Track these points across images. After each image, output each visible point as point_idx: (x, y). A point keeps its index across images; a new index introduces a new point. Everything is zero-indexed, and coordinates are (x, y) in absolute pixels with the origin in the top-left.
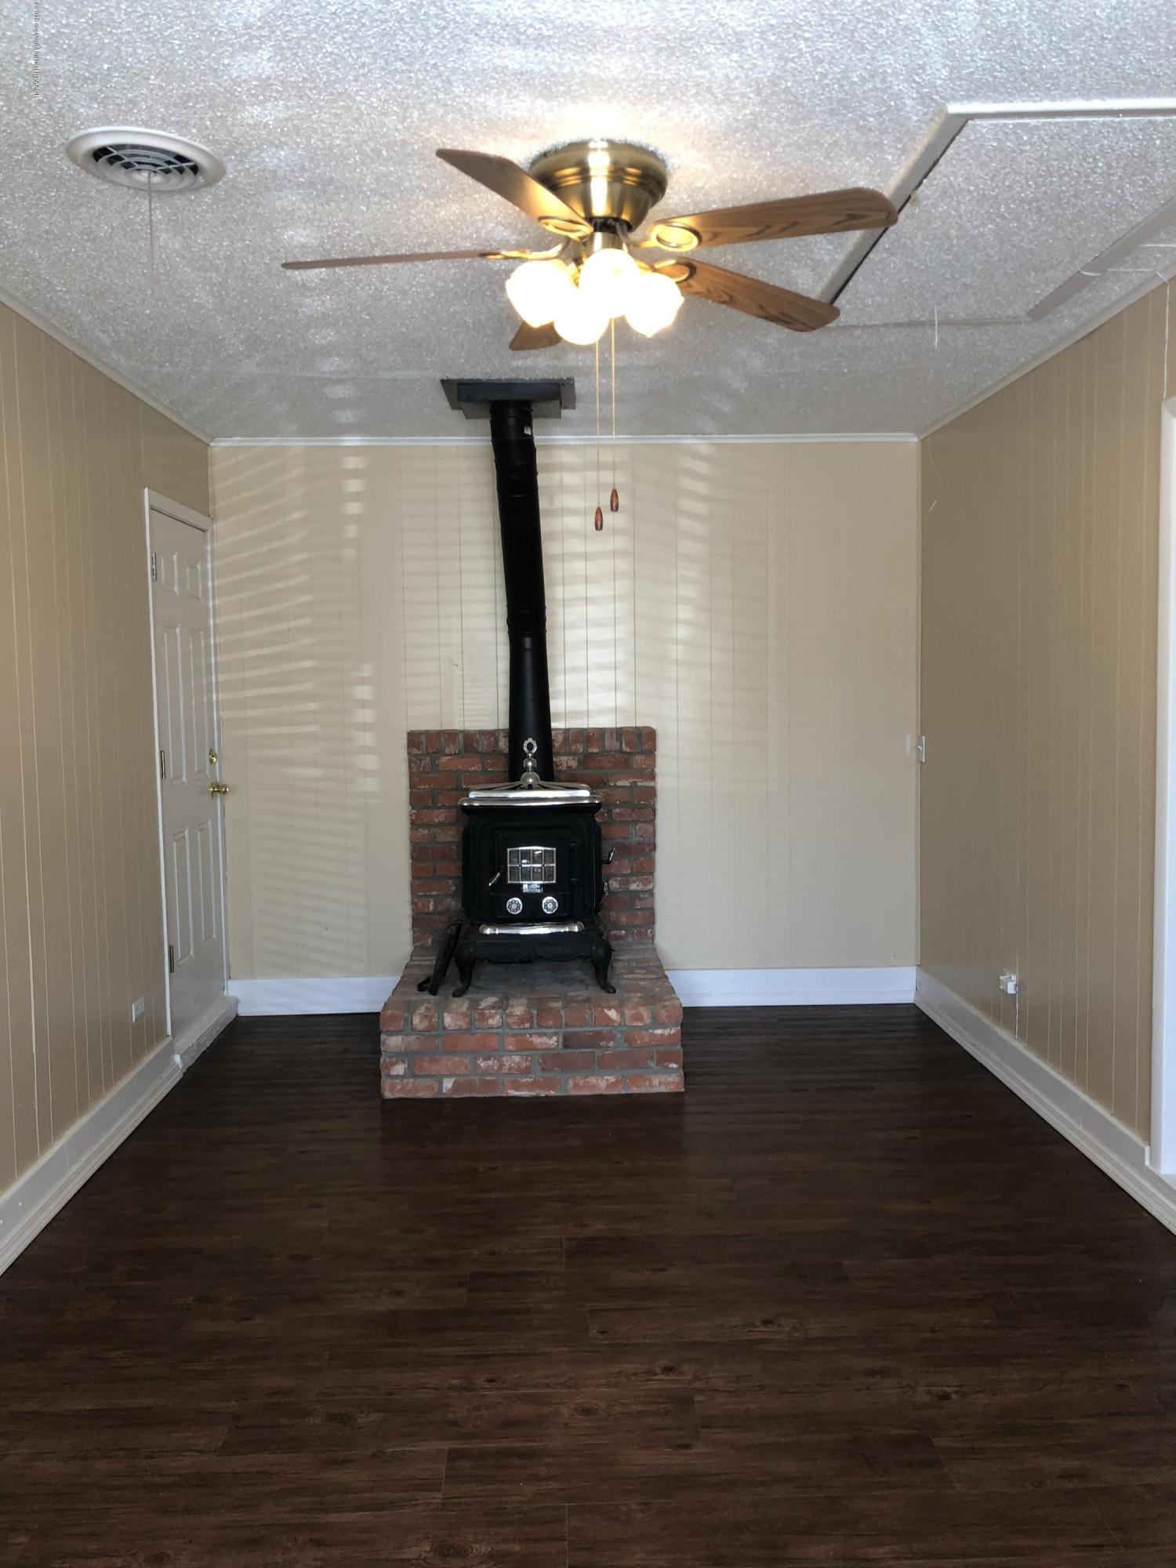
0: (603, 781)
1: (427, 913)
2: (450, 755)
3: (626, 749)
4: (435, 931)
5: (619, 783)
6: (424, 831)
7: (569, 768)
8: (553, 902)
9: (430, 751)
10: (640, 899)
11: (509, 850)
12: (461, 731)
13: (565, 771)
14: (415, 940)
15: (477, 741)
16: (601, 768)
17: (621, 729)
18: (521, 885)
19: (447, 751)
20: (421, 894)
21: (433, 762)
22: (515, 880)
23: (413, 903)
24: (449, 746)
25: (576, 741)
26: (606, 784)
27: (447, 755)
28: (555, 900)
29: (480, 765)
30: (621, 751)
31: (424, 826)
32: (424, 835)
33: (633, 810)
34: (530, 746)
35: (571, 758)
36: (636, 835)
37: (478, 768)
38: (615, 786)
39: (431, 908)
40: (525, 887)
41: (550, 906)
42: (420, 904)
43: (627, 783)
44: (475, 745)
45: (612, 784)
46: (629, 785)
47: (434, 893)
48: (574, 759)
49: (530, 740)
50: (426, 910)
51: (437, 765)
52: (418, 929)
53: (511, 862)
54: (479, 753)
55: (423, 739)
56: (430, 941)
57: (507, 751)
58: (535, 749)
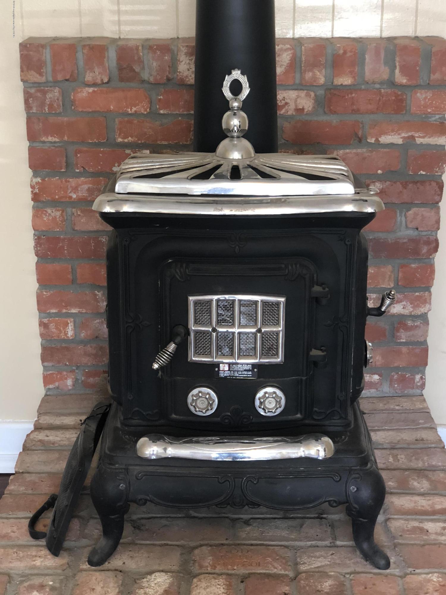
0: (356, 135)
1: (64, 341)
2: (94, 85)
3: (401, 79)
4: (78, 367)
5: (385, 139)
6: (54, 213)
7: (300, 111)
8: (276, 398)
9: (60, 77)
10: (407, 328)
11: (191, 299)
12: (114, 41)
13: (292, 117)
14: (47, 380)
15: (140, 61)
16: (356, 111)
17: (390, 39)
18: (217, 365)
19: (89, 77)
20: (54, 311)
21: (64, 94)
22: (204, 354)
23: (42, 324)
24: (92, 70)
25: (314, 64)
26: (360, 140)
27: (89, 86)
28: (279, 393)
29: (145, 104)
30: (391, 83)
31: (55, 203)
32: (54, 218)
33: (405, 185)
34: (236, 88)
35: (303, 94)
36: (407, 227)
37: (142, 108)
38: (377, 142)
39: (70, 333)
40: (224, 368)
41: (271, 404)
42: (52, 326)
43: (396, 139)
44: (137, 69)
45: (373, 141)
46: (400, 142)
47: (74, 311)
48: (308, 95)
49: (236, 74)
50: (63, 336)
51: (73, 102)
52: (50, 364)
53: (196, 322)
54: (143, 81)
55: (47, 55)
56: (69, 382)
57: (191, 79)
58: (246, 91)
